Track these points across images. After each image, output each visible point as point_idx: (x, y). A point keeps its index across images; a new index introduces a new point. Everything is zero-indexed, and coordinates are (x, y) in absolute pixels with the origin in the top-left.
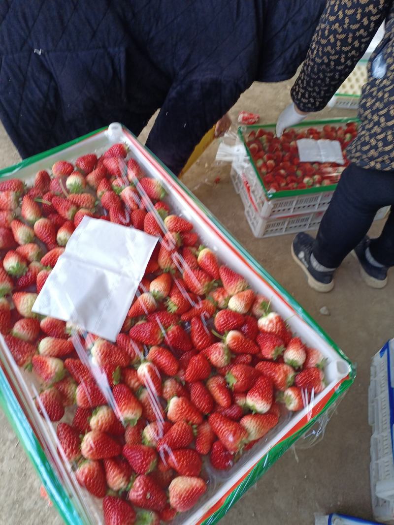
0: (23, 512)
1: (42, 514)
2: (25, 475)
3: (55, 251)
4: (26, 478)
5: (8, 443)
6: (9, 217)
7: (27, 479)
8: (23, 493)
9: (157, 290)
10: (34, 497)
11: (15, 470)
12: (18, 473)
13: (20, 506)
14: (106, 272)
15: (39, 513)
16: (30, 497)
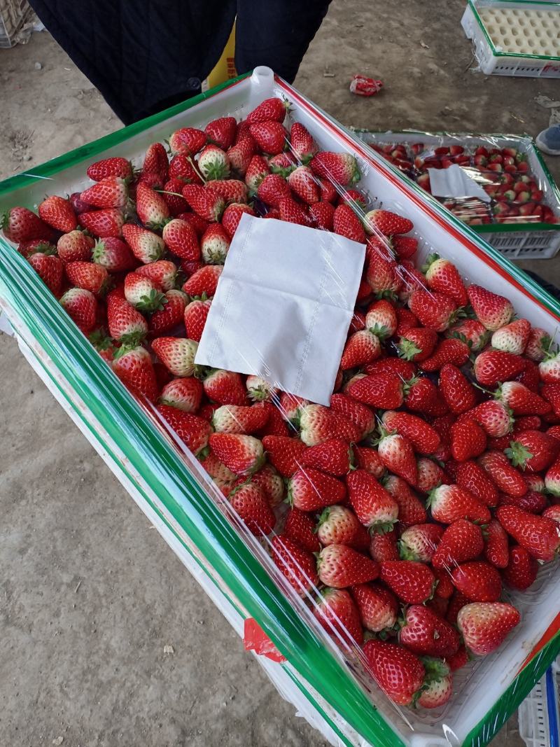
0: (100, 684)
1: (128, 684)
2: (95, 631)
3: (207, 271)
4: (97, 637)
5: (63, 588)
6: (118, 219)
7: (99, 637)
8: (95, 658)
9: (380, 325)
10: (113, 662)
11: (80, 627)
12: (85, 631)
13: (93, 676)
14: (298, 299)
15: (124, 684)
16: (108, 663)
